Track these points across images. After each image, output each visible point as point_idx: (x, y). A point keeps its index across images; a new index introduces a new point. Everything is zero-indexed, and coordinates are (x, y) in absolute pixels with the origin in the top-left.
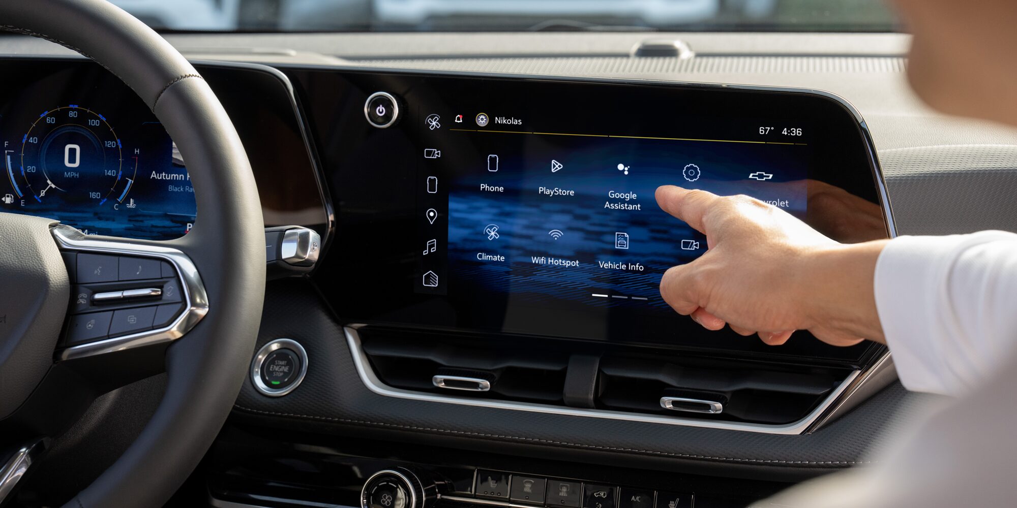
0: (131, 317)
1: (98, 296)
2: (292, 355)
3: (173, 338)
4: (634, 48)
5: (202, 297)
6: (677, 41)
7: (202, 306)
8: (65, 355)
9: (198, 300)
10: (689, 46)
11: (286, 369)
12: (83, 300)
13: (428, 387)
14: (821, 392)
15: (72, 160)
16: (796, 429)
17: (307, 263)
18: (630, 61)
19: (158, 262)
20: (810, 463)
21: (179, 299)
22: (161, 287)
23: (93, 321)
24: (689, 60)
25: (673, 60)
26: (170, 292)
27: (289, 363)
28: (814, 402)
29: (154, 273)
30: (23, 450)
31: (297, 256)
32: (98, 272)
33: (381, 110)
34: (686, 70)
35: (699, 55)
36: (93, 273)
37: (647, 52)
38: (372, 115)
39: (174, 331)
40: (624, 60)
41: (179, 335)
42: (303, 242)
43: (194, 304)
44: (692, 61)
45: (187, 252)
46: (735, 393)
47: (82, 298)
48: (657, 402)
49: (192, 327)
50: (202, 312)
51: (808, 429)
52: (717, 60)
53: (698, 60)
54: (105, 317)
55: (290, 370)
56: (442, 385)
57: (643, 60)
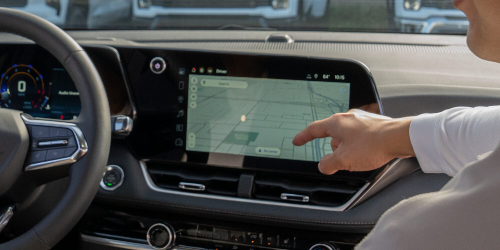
0: (55, 153)
1: (41, 144)
2: (117, 173)
3: (72, 162)
4: (267, 38)
5: (84, 145)
6: (286, 35)
7: (84, 148)
8: (27, 168)
9: (83, 146)
10: (292, 37)
11: (114, 179)
12: (34, 145)
13: (177, 188)
14: (353, 192)
15: (22, 88)
16: (341, 209)
17: (126, 132)
18: (265, 44)
19: (66, 130)
20: (347, 223)
21: (75, 145)
22: (67, 140)
23: (39, 154)
24: (292, 44)
25: (285, 44)
26: (71, 142)
27: (116, 176)
28: (349, 197)
29: (64, 134)
30: (10, 208)
31: (122, 129)
32: (40, 133)
33: (158, 66)
34: (291, 48)
35: (296, 41)
36: (39, 134)
37: (272, 40)
38: (154, 67)
39: (72, 159)
40: (263, 43)
41: (75, 161)
42: (125, 123)
43: (81, 147)
44: (293, 44)
45: (78, 125)
46: (315, 193)
47: (34, 144)
48: (279, 196)
49: (79, 158)
50: (85, 151)
51: (347, 209)
52: (304, 44)
53: (296, 44)
54: (44, 152)
55: (116, 179)
56: (183, 187)
57: (271, 44)
